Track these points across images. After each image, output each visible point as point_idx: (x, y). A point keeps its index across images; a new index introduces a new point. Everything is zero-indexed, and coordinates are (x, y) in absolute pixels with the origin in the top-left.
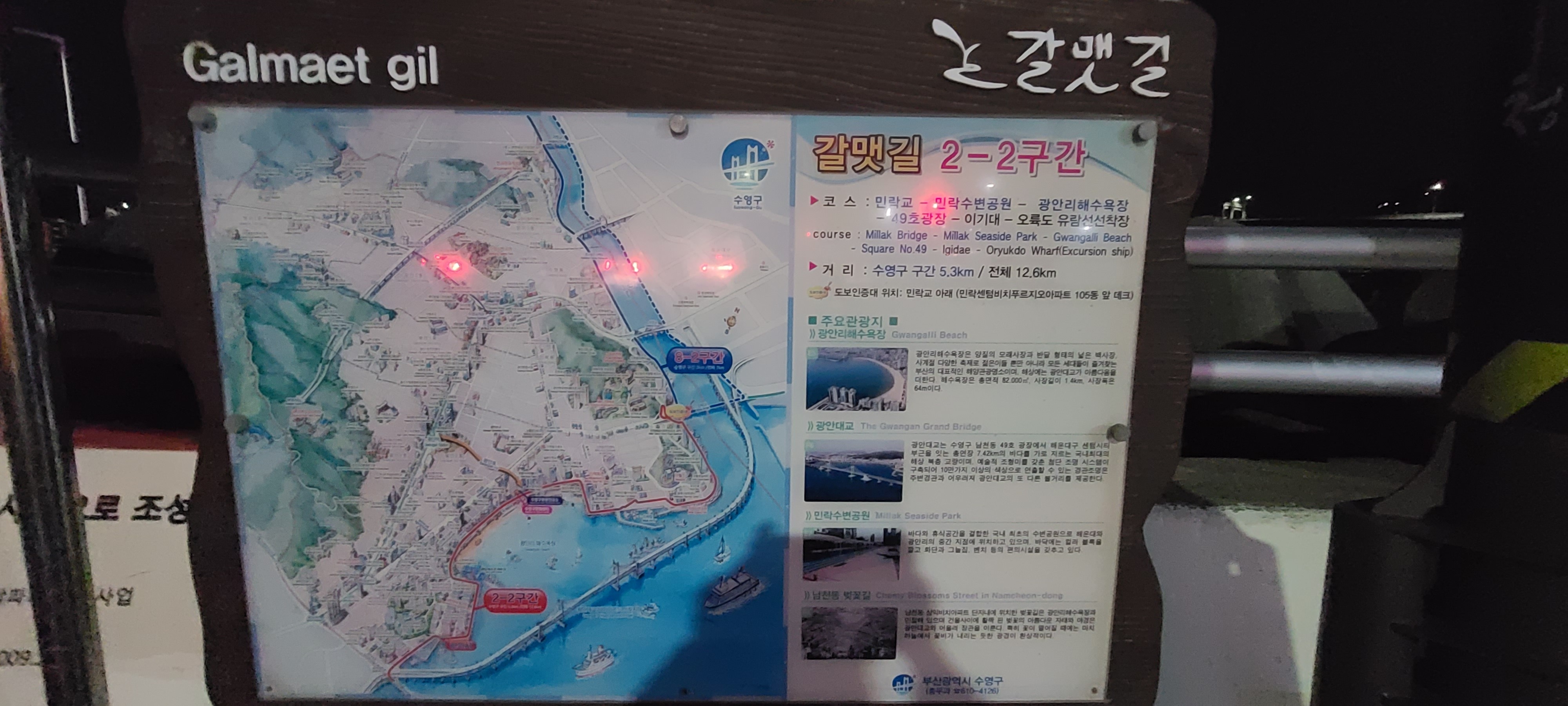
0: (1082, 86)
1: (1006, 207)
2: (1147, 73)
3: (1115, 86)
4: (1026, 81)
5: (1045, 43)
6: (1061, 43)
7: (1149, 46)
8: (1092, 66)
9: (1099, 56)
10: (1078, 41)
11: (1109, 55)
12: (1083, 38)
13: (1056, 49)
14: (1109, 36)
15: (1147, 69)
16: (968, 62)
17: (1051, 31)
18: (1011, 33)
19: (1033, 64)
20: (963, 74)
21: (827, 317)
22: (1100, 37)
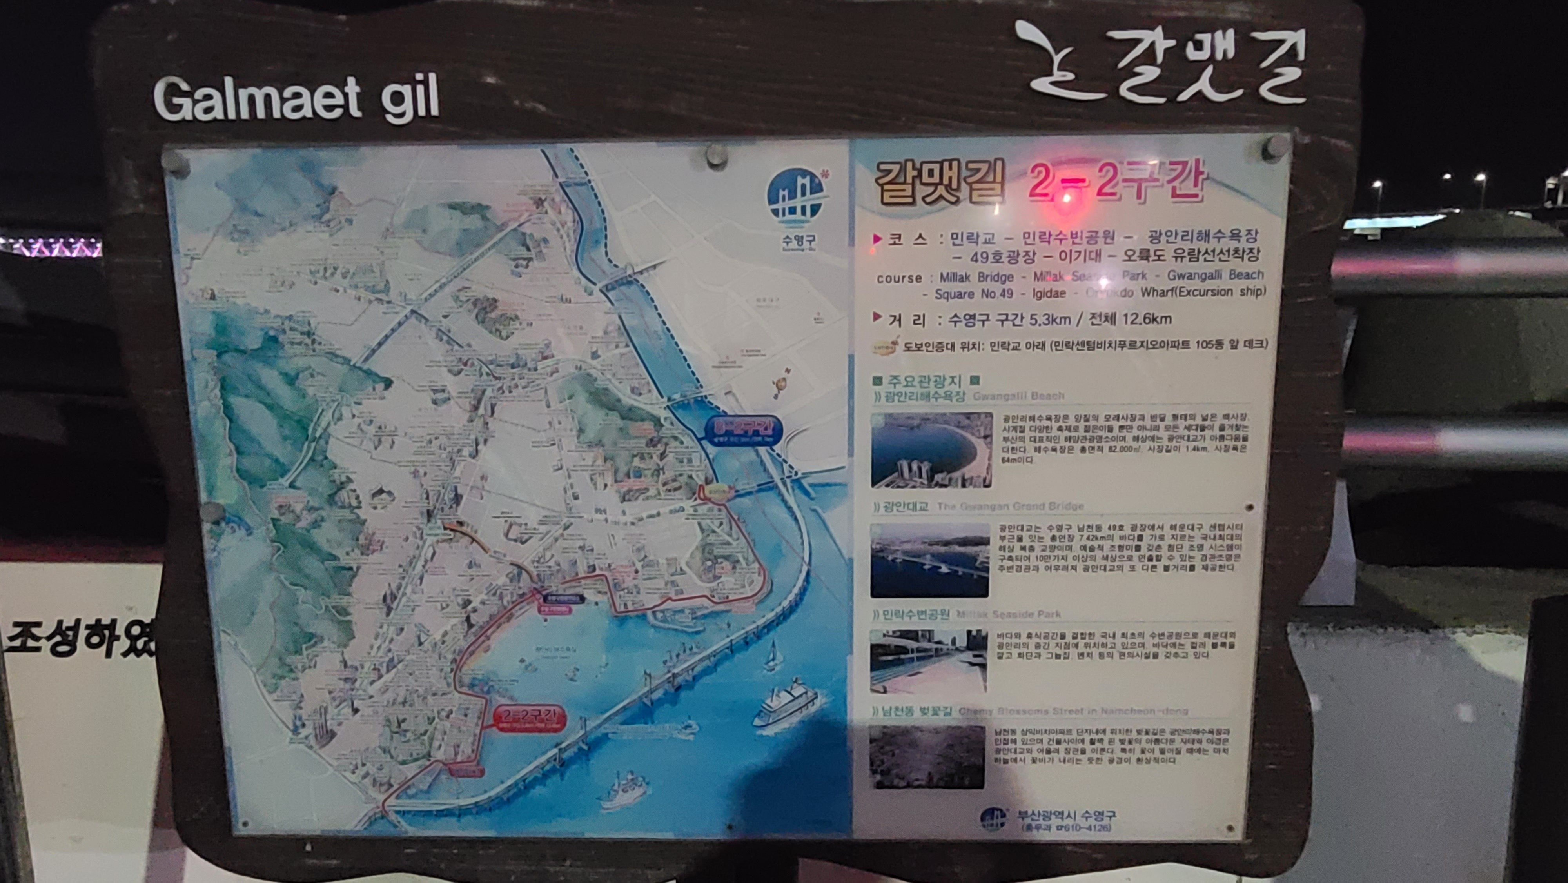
0: (1200, 93)
1: (1109, 241)
2: (1278, 75)
3: (1239, 93)
4: (1131, 89)
5: (1153, 44)
6: (1172, 43)
7: (1281, 42)
8: (1209, 70)
9: (1219, 56)
10: (1192, 39)
11: (1231, 54)
12: (1199, 36)
13: (1167, 50)
14: (1231, 33)
15: (1278, 70)
16: (1059, 69)
17: (1159, 29)
18: (1111, 34)
19: (1138, 69)
20: (1053, 83)
21: (895, 377)
22: (1219, 34)
